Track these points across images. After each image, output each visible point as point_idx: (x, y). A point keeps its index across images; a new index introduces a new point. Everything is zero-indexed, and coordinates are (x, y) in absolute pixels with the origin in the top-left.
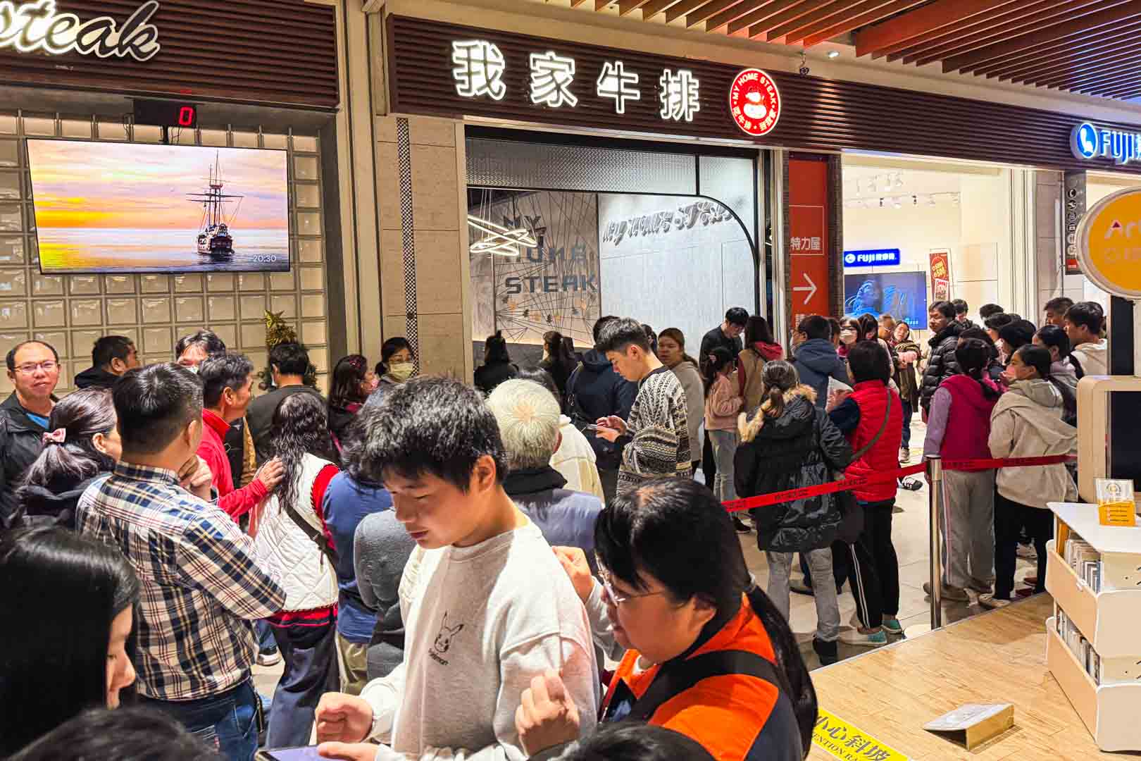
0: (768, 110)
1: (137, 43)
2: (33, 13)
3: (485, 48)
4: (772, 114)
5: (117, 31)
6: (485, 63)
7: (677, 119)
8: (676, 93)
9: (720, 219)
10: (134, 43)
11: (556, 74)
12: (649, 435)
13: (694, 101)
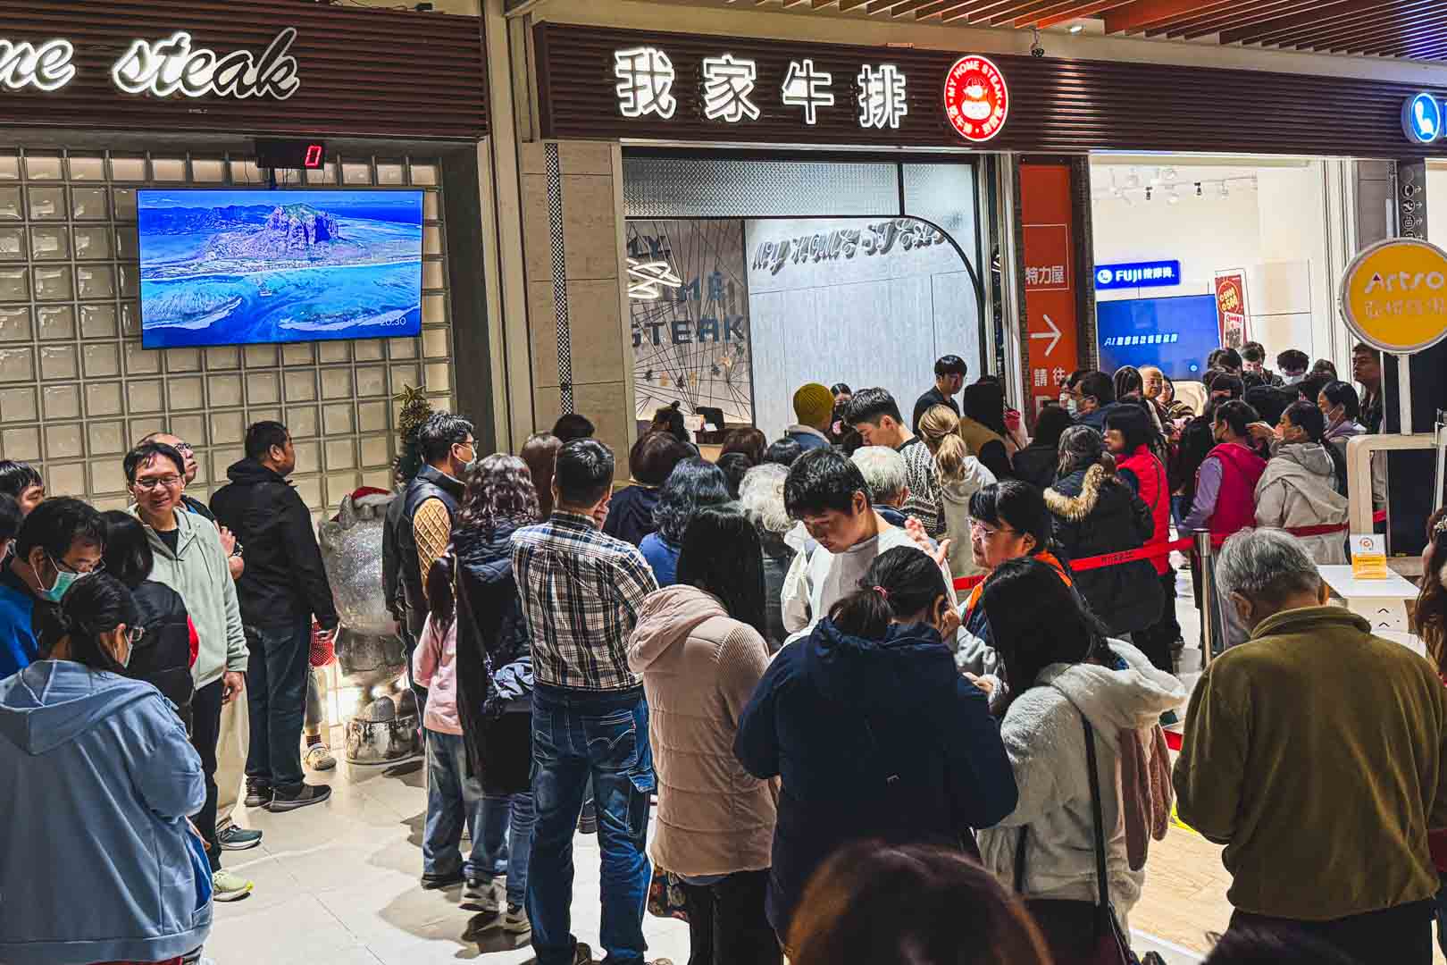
0: (993, 108)
1: (276, 78)
2: (167, 51)
3: (651, 55)
4: (998, 112)
5: (254, 66)
6: (652, 73)
7: (880, 126)
8: (877, 93)
9: (929, 243)
10: (273, 79)
11: (733, 81)
12: (910, 506)
13: (900, 102)
